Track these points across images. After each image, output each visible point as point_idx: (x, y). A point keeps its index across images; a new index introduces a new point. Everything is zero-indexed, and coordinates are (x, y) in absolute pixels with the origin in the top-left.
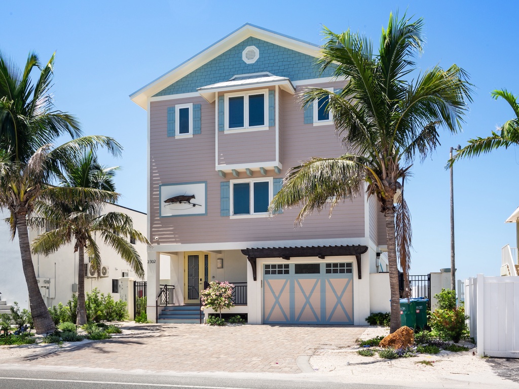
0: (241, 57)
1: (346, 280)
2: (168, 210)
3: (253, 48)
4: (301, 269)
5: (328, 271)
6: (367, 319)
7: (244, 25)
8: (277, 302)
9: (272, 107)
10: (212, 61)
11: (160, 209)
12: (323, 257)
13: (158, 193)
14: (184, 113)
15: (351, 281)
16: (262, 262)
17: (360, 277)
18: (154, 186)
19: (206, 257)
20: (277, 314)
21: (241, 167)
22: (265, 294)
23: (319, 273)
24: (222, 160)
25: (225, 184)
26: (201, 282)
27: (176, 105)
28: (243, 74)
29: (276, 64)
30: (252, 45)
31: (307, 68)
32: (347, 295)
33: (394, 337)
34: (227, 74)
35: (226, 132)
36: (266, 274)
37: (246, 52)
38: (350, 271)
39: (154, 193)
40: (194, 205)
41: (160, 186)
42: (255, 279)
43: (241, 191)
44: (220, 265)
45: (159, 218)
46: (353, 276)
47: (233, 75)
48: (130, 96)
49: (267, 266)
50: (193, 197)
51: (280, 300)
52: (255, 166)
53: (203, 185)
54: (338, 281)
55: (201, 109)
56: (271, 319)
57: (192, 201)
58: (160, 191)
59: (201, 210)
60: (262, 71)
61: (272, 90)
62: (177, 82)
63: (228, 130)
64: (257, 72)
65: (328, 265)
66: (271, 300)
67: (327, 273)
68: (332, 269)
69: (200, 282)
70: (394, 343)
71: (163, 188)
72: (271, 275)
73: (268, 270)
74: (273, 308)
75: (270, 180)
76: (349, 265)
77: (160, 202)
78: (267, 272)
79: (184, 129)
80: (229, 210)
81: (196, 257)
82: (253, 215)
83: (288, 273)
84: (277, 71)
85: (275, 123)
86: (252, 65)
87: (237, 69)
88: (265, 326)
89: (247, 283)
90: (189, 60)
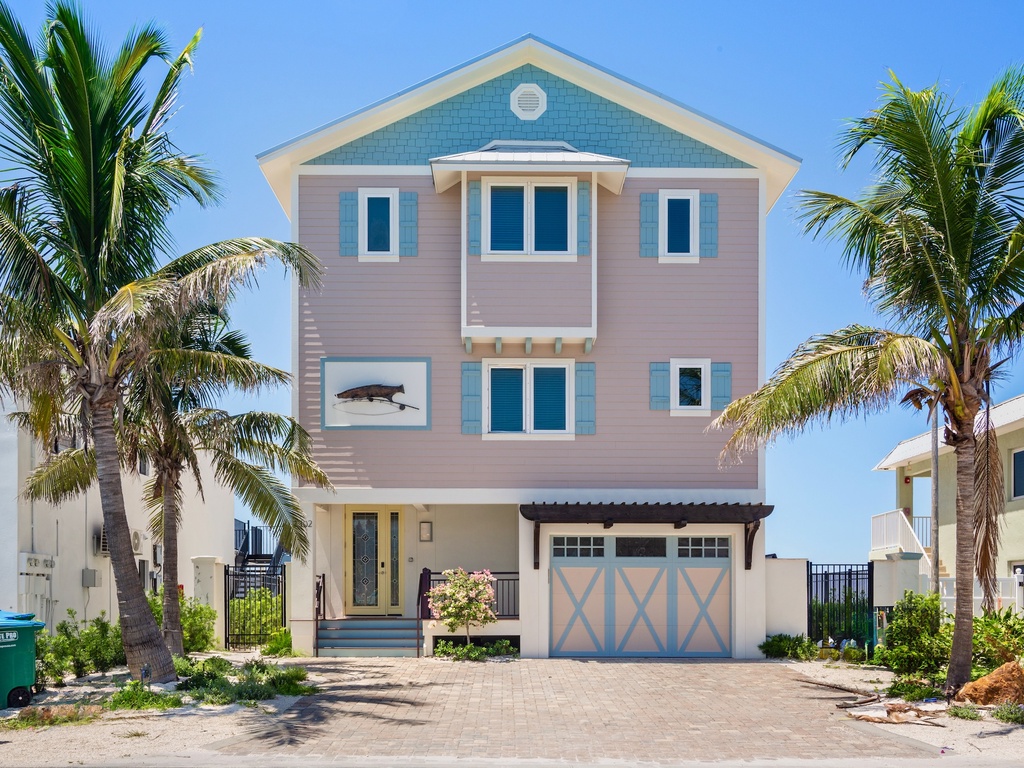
0: (507, 104)
1: (717, 571)
2: (341, 414)
3: (534, 89)
4: (628, 548)
5: (682, 554)
6: (760, 647)
7: (524, 38)
8: (579, 611)
9: (583, 215)
10: (442, 103)
11: (322, 411)
12: (679, 525)
13: (319, 375)
14: (379, 208)
15: (728, 573)
16: (551, 531)
17: (748, 566)
18: (307, 360)
19: (394, 517)
20: (578, 638)
21: (513, 334)
22: (554, 596)
23: (665, 556)
24: (476, 317)
25: (472, 366)
26: (383, 569)
27: (360, 189)
28: (511, 139)
29: (582, 129)
30: (532, 81)
31: (647, 144)
32: (719, 600)
33: (996, 682)
34: (478, 136)
35: (484, 258)
36: (555, 555)
37: (518, 95)
38: (725, 554)
39: (308, 375)
40: (402, 407)
41: (323, 360)
42: (537, 566)
43: (506, 384)
44: (426, 535)
45: (319, 431)
46: (731, 563)
47: (490, 139)
48: (258, 157)
49: (558, 541)
50: (400, 389)
51: (585, 609)
52: (543, 334)
53: (423, 365)
54: (702, 572)
55: (417, 203)
56: (566, 648)
57: (397, 397)
58: (323, 372)
59: (418, 418)
60: (553, 139)
61: (584, 180)
62: (362, 138)
63: (489, 255)
64: (542, 140)
65: (683, 541)
66: (566, 610)
67: (680, 556)
68: (693, 549)
69: (380, 569)
70: (997, 694)
71: (328, 364)
72: (565, 558)
73: (562, 548)
74: (570, 625)
75: (568, 365)
76: (724, 541)
77: (323, 396)
78: (558, 553)
79: (379, 241)
80: (480, 421)
81: (372, 517)
82: (530, 434)
83: (603, 555)
84: (584, 143)
85: (590, 250)
86: (532, 123)
87: (499, 128)
88: (555, 661)
89: (518, 573)
90: (399, 94)
